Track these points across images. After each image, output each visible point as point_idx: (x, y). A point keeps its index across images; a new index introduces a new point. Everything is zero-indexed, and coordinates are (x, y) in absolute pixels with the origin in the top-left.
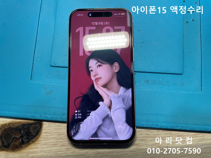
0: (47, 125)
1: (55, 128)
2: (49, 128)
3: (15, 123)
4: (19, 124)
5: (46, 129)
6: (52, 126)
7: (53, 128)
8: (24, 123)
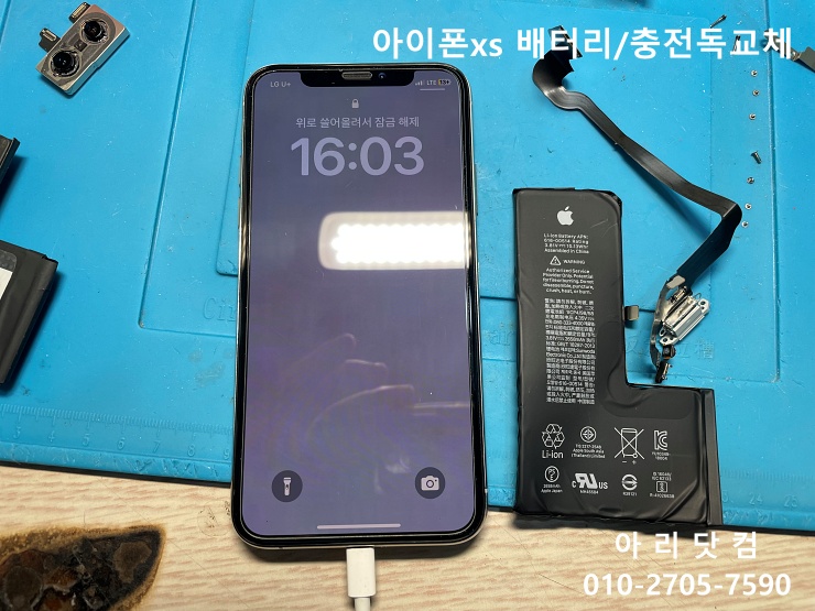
0: (179, 544)
1: (209, 556)
2: (186, 558)
3: (56, 535)
4: (69, 537)
5: (174, 559)
6: (200, 551)
7: (202, 556)
8: (88, 536)
